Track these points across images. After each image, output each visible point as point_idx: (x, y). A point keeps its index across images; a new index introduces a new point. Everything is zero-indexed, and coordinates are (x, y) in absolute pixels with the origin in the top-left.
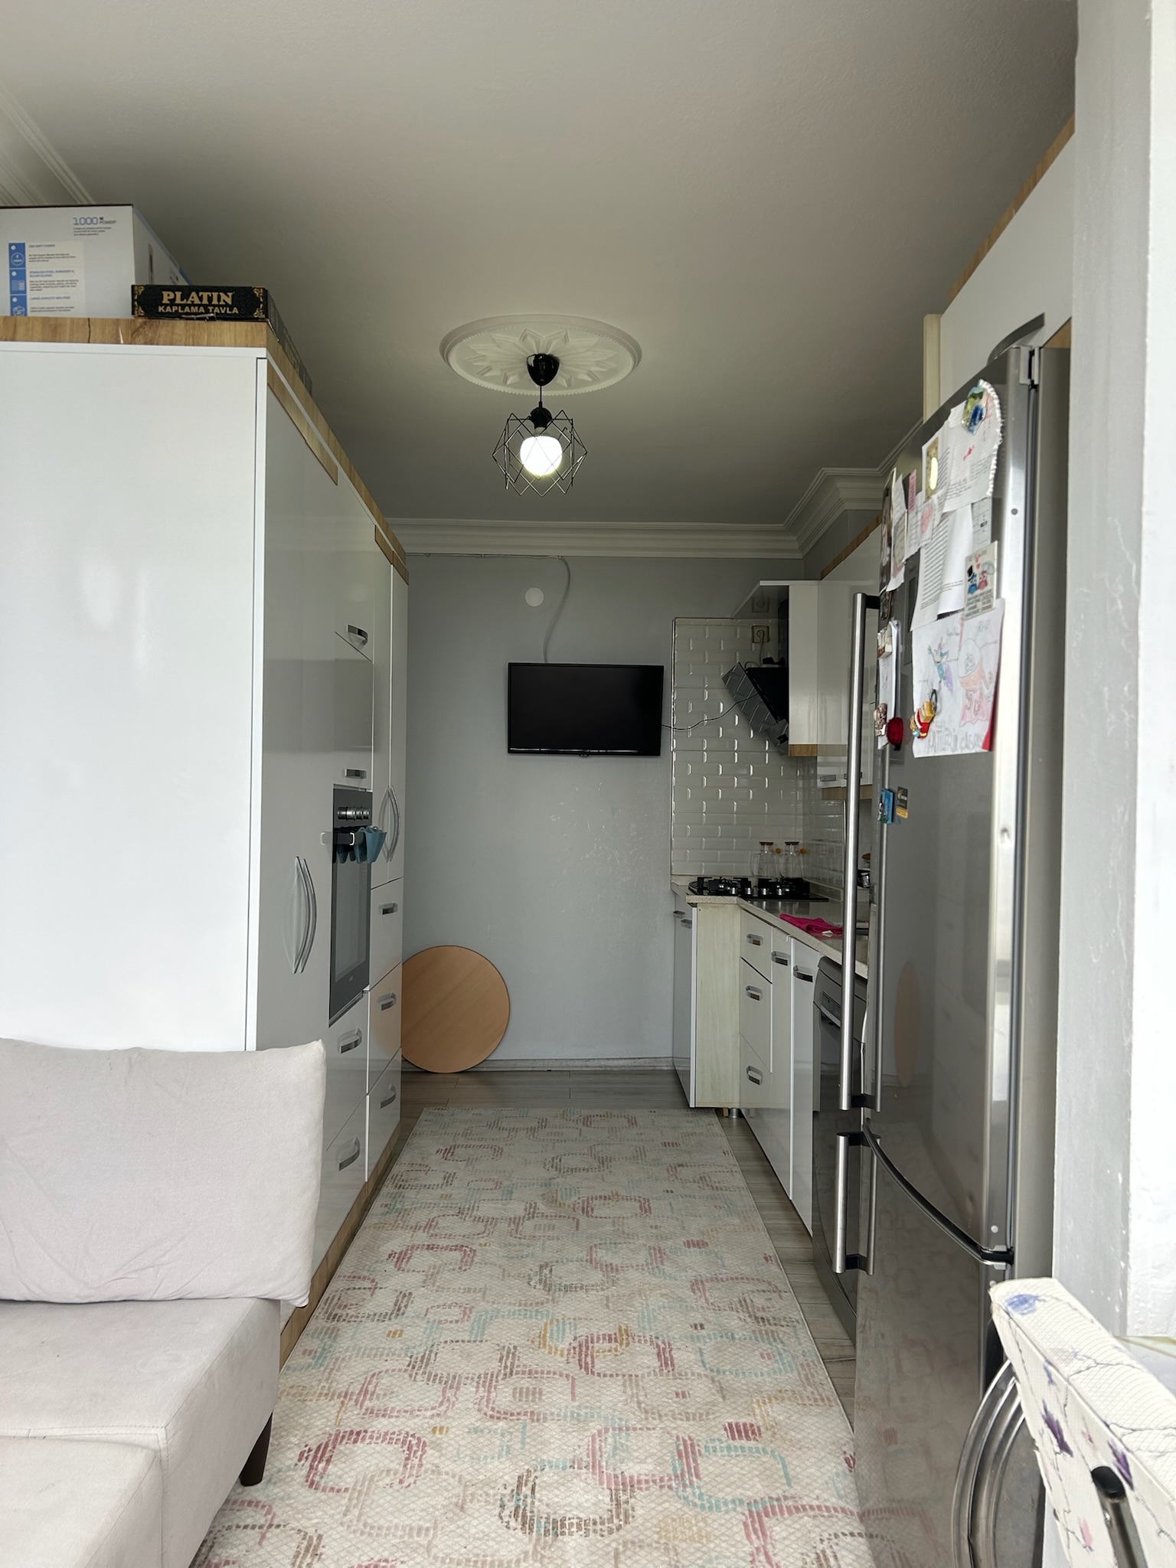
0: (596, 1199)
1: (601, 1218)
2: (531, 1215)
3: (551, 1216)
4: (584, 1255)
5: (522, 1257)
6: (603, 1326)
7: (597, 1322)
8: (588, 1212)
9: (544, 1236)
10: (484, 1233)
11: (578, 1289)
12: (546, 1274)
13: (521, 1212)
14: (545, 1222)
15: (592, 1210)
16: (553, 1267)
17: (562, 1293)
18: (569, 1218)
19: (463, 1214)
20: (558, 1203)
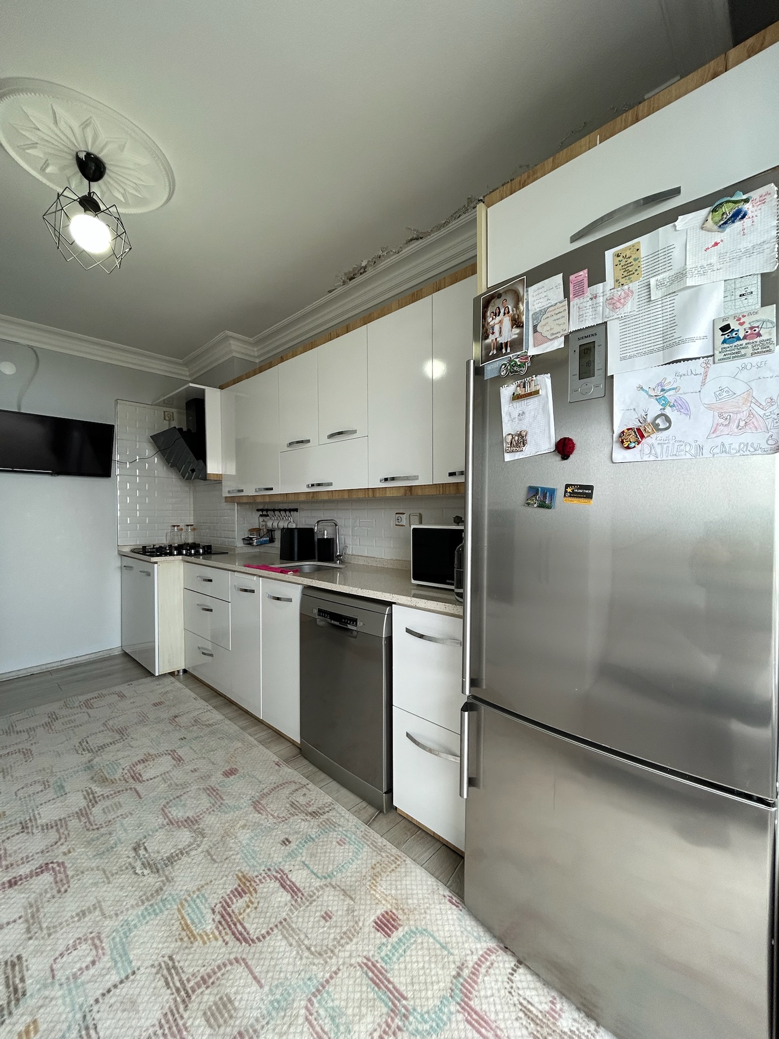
0: (137, 765)
1: (151, 779)
2: (93, 801)
3: (111, 795)
4: (161, 820)
5: (112, 848)
6: (224, 884)
7: (217, 882)
8: (138, 778)
9: (118, 817)
10: (60, 839)
11: (180, 856)
12: (144, 855)
13: (83, 803)
14: (108, 803)
15: (141, 776)
16: (146, 845)
17: (170, 868)
18: (127, 790)
19: (27, 828)
20: (110, 781)
